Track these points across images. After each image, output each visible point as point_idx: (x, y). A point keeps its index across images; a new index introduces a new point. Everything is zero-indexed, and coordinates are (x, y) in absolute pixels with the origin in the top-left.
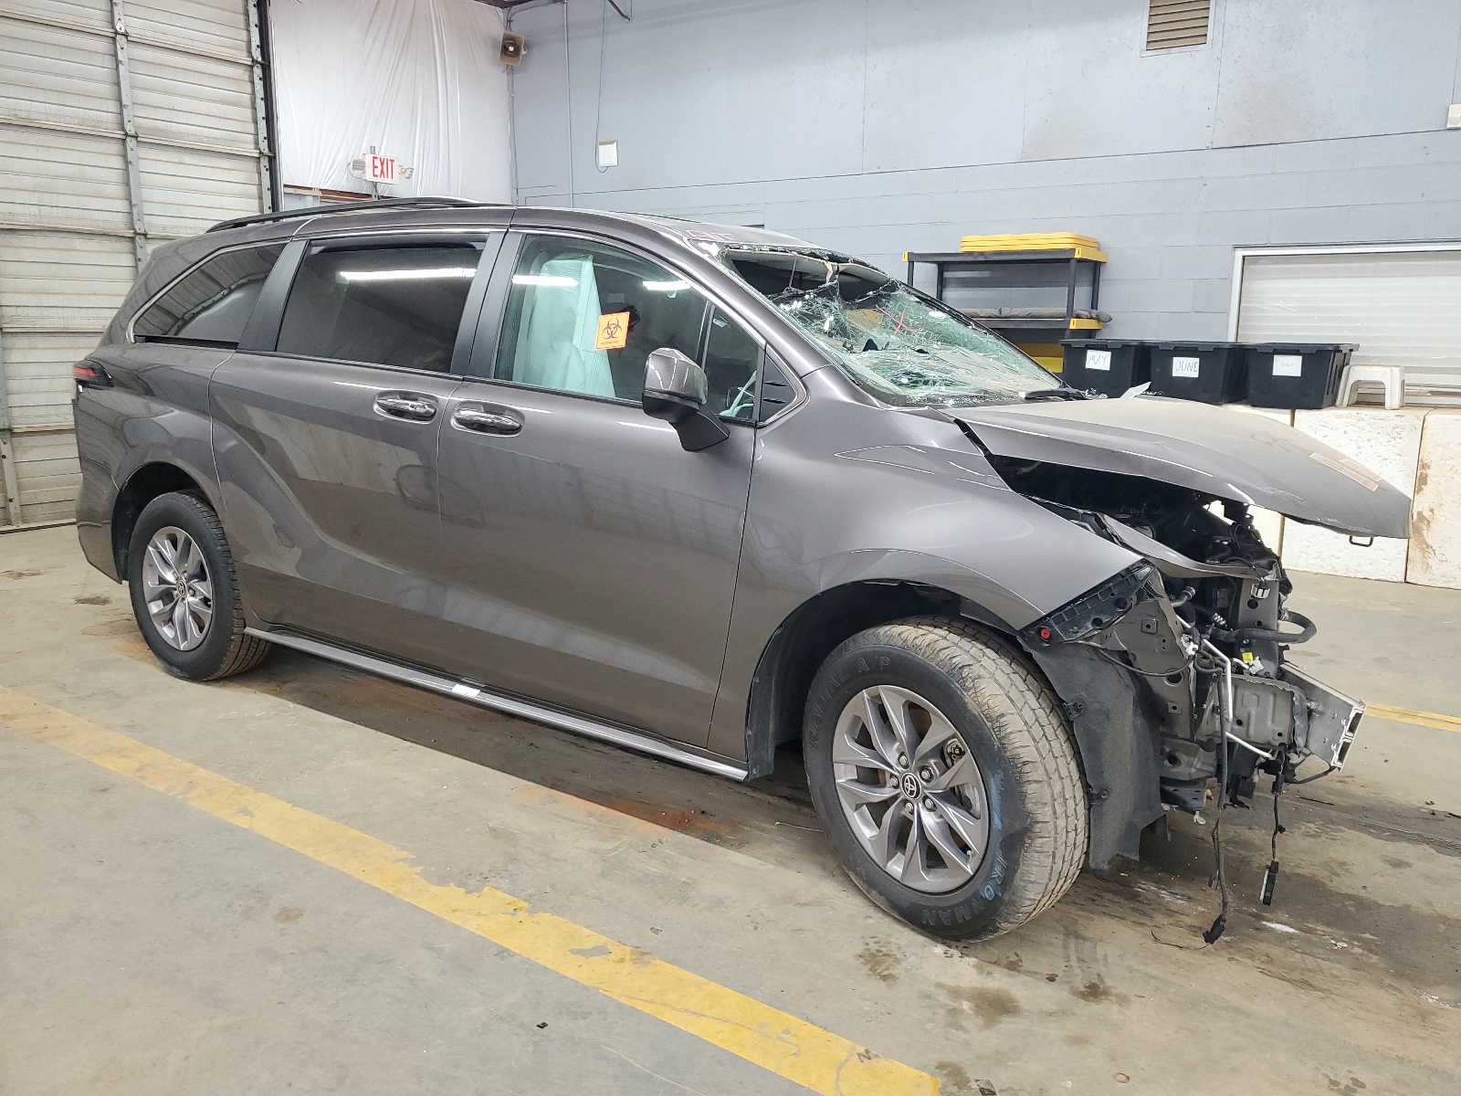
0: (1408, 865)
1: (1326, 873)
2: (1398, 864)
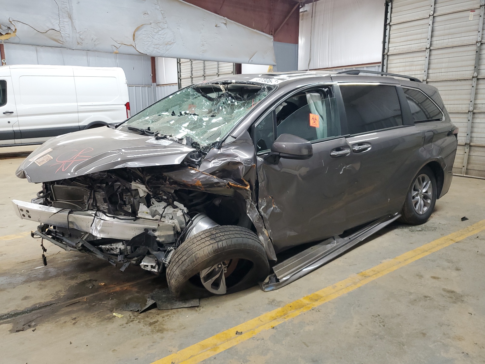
0: (23, 299)
1: (42, 284)
2: (26, 298)
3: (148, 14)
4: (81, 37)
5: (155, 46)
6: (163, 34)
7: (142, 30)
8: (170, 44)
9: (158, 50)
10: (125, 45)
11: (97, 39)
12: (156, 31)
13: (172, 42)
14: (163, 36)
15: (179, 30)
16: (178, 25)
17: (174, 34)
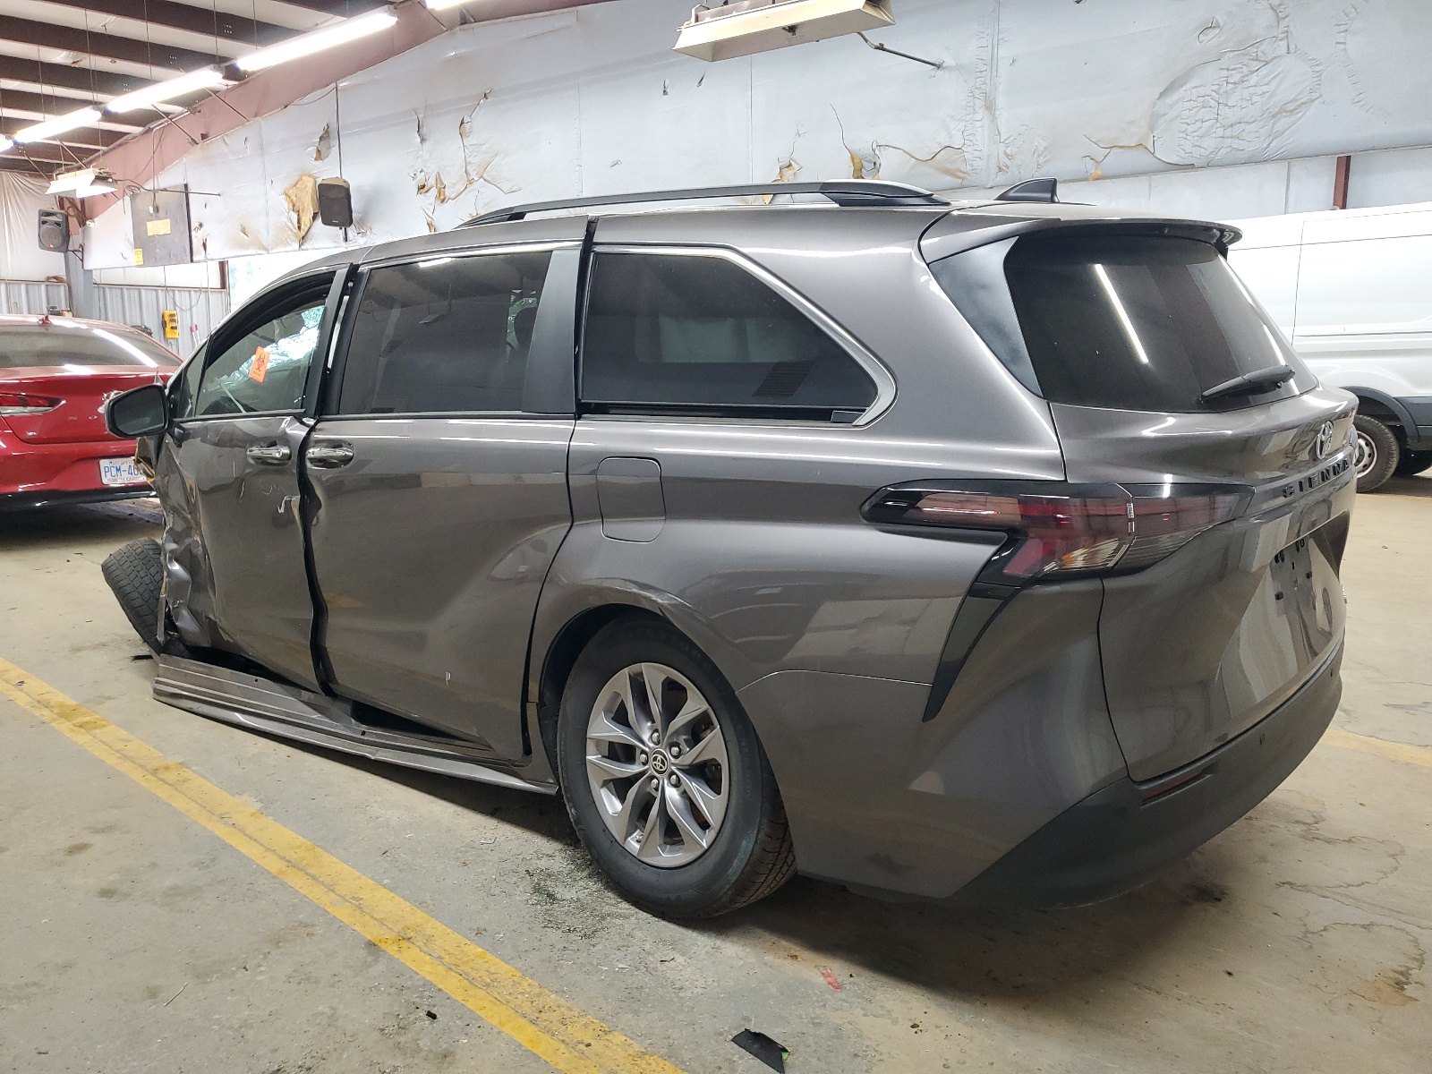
3: (1218, 26)
4: (1008, 151)
5: (1228, 132)
6: (1267, 80)
7: (1184, 88)
8: (1291, 111)
9: (1236, 144)
10: (1121, 150)
11: (1045, 148)
12: (1236, 77)
13: (1303, 100)
14: (1265, 88)
15: (1342, 46)
16: (1343, 28)
17: (1317, 69)
